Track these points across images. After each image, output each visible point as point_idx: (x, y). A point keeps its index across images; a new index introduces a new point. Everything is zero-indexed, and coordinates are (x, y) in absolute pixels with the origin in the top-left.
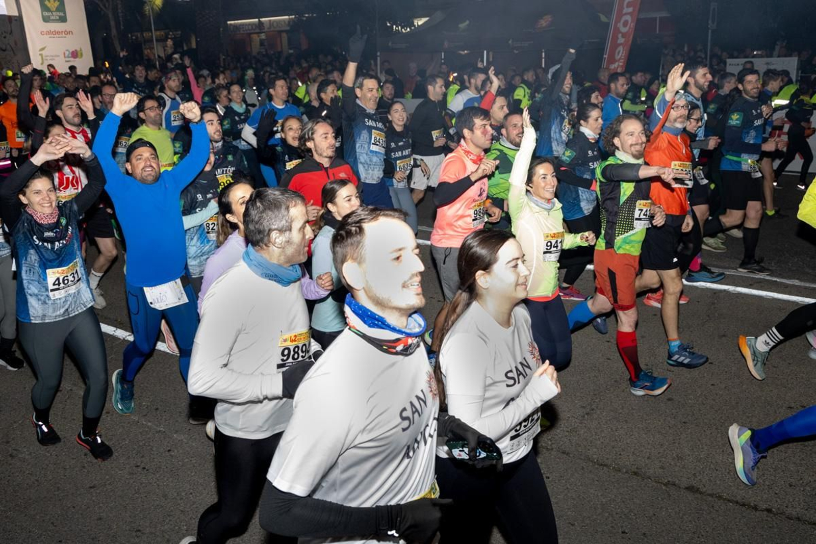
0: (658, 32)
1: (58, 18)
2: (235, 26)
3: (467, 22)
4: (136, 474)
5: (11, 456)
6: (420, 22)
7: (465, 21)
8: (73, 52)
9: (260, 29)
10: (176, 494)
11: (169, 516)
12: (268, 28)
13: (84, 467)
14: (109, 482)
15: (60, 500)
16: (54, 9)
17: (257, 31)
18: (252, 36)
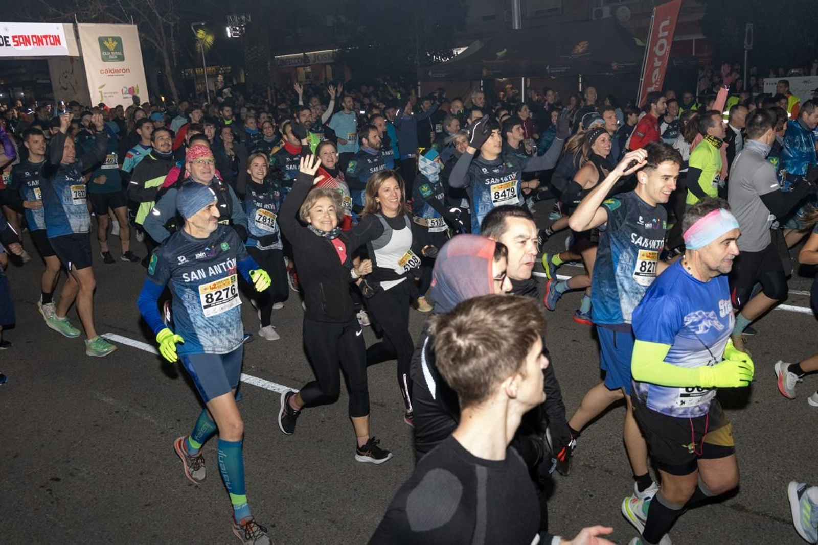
0: (694, 54)
1: (116, 57)
2: (282, 60)
3: (505, 50)
4: (189, 492)
5: (71, 474)
6: (460, 51)
7: (503, 50)
8: (130, 89)
9: (305, 63)
10: (227, 512)
11: (221, 533)
12: (314, 62)
13: (139, 486)
14: (163, 500)
15: (117, 517)
16: (113, 49)
17: (303, 64)
18: (298, 69)
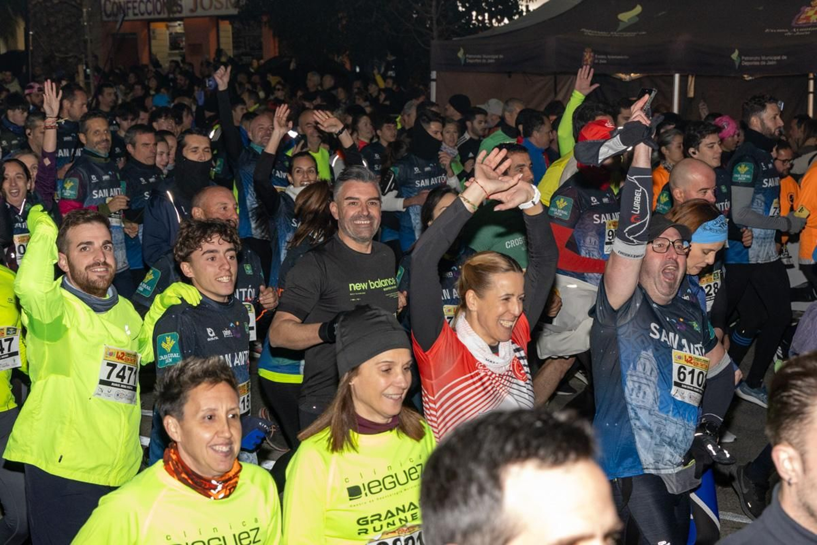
2: (116, 3)
3: (638, 9)
6: (534, 4)
7: (633, 7)
9: (172, 13)
12: (192, 11)
17: (164, 15)
18: (153, 25)
